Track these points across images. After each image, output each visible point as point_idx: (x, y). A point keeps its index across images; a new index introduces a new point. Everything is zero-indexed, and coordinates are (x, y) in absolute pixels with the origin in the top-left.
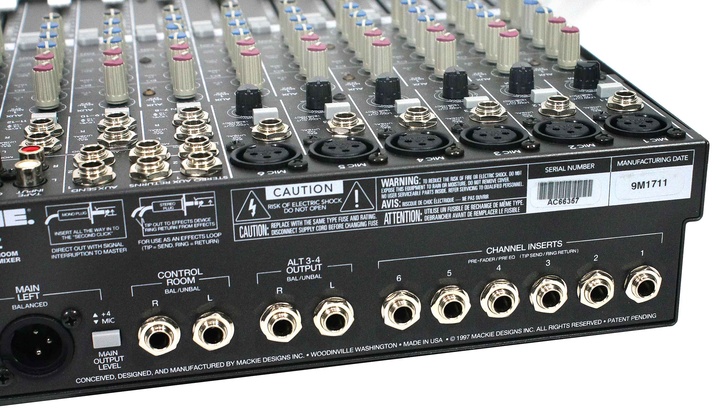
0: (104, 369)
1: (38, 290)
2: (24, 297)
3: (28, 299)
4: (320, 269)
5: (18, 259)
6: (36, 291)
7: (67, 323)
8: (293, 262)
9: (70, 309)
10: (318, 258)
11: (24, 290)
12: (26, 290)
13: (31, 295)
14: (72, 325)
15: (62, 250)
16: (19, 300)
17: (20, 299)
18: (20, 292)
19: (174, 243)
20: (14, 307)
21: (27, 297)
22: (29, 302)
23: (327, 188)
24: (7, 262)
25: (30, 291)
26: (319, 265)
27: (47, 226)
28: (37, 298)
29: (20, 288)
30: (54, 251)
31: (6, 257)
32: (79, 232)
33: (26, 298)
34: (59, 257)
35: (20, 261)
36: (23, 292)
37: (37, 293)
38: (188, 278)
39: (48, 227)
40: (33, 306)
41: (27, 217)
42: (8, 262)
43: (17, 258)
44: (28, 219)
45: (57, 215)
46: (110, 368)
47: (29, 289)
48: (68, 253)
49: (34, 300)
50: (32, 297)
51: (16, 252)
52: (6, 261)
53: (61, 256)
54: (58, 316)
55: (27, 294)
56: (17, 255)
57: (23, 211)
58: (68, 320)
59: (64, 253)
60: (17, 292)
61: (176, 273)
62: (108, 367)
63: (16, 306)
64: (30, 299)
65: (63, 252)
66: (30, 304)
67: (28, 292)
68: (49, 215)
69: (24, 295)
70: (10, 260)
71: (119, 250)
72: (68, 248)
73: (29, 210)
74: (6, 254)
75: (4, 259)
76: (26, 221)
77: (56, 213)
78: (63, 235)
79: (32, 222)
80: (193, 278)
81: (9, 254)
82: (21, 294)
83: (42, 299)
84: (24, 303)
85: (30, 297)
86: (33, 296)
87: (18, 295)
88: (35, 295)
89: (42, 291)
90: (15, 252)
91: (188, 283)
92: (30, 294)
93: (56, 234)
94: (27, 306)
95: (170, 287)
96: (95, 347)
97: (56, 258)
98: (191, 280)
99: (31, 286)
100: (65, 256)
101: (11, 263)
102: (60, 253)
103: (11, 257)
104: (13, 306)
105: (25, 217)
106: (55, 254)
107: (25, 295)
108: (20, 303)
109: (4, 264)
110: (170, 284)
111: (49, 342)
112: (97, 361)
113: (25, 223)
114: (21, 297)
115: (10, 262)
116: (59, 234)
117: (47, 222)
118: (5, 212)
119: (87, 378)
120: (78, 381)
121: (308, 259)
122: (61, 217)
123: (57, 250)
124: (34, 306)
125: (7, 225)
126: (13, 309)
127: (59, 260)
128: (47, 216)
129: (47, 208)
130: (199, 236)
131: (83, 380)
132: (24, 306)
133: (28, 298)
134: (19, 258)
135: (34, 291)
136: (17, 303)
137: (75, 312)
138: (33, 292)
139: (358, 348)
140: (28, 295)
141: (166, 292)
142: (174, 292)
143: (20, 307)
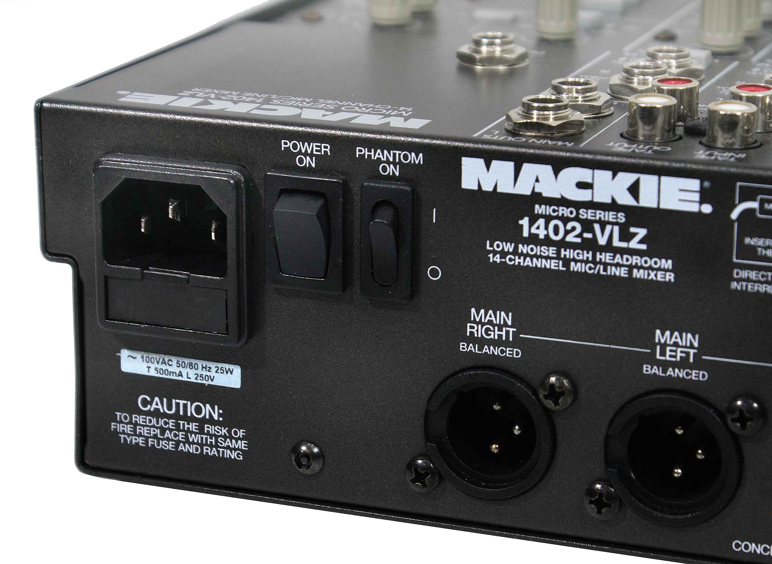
1: (696, 344)
2: (668, 353)
3: (674, 359)
5: (670, 277)
6: (692, 347)
7: (734, 420)
9: (747, 396)
11: (670, 340)
12: (673, 340)
13: (681, 352)
14: (743, 427)
15: (753, 275)
16: (658, 357)
17: (660, 355)
18: (663, 341)
20: (647, 369)
21: (674, 354)
22: (674, 365)
24: (650, 278)
25: (680, 344)
27: (733, 222)
28: (691, 360)
29: (663, 335)
30: (737, 274)
31: (651, 268)
33: (671, 356)
34: (744, 288)
35: (673, 280)
36: (668, 342)
37: (692, 351)
39: (736, 225)
40: (681, 376)
41: (701, 197)
42: (652, 279)
43: (668, 274)
44: (701, 202)
45: (754, 205)
47: (679, 340)
48: (762, 283)
49: (683, 363)
50: (681, 357)
51: (670, 262)
52: (649, 275)
53: (750, 287)
54: (723, 406)
55: (674, 348)
56: (670, 268)
57: (695, 184)
58: (737, 415)
59: (755, 282)
60: (657, 341)
63: (650, 367)
64: (678, 359)
65: (754, 278)
66: (677, 370)
67: (676, 344)
68: (741, 201)
69: (668, 348)
70: (656, 275)
72: (765, 273)
73: (707, 184)
74: (651, 262)
75: (646, 272)
76: (697, 205)
77: (754, 200)
78: (759, 247)
79: (707, 209)
81: (656, 263)
82: (664, 346)
83: (699, 364)
84: (665, 365)
85: (679, 355)
86: (684, 355)
87: (658, 347)
88: (688, 354)
89: (702, 350)
90: (667, 261)
92: (679, 350)
93: (747, 240)
94: (670, 372)
97: (739, 288)
99: (684, 335)
100: (756, 288)
101: (657, 282)
102: (748, 280)
103: (659, 269)
104: (645, 366)
105: (696, 197)
106: (738, 280)
107: (671, 351)
108: (659, 363)
109: (644, 279)
111: (699, 457)
113: (694, 208)
114: (663, 353)
115: (654, 278)
116: (752, 243)
117: (734, 215)
118: (663, 178)
119: (754, 545)
120: (737, 546)
122: (762, 210)
123: (744, 274)
124: (682, 374)
125: (662, 206)
126: (644, 372)
127: (744, 293)
128: (737, 202)
129: (740, 187)
131: (746, 547)
132: (664, 371)
133: (675, 357)
134: (673, 275)
135: (688, 344)
136: (654, 362)
137: (755, 405)
138: (686, 347)
140: (675, 351)
143: (657, 372)
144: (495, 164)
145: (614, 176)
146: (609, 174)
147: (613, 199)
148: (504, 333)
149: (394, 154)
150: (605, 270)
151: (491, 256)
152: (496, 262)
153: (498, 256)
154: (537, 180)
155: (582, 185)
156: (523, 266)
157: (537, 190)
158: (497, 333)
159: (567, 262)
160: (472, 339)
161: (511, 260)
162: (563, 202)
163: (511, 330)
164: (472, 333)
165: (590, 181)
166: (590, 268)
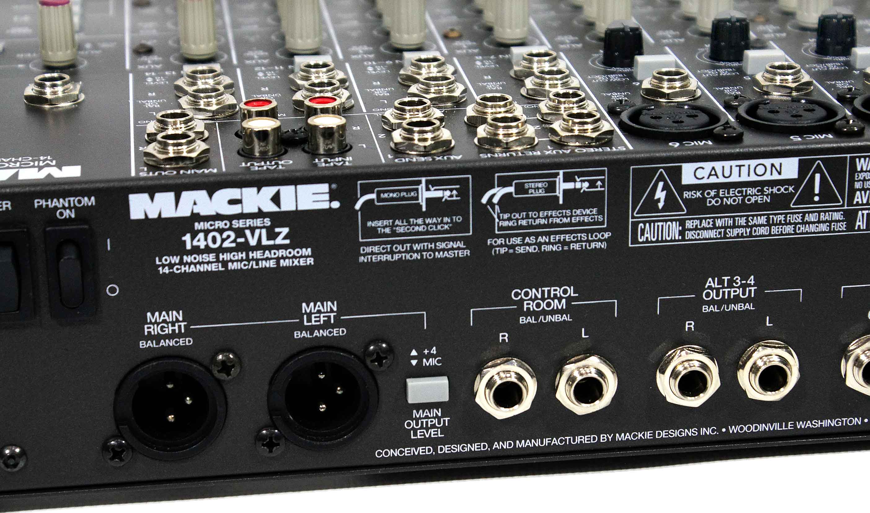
0: (419, 437)
1: (335, 309)
2: (313, 319)
3: (318, 323)
4: (753, 296)
5: (311, 261)
6: (332, 311)
7: (373, 361)
8: (714, 283)
9: (376, 341)
10: (752, 277)
11: (314, 309)
12: (317, 308)
13: (324, 317)
14: (381, 365)
15: (376, 249)
16: (306, 323)
17: (307, 322)
18: (308, 311)
19: (540, 245)
20: (297, 335)
21: (318, 319)
22: (318, 328)
23: (774, 168)
24: (294, 265)
25: (323, 311)
26: (753, 289)
27: (357, 211)
28: (332, 321)
29: (308, 306)
30: (364, 250)
31: (294, 257)
32: (403, 222)
33: (315, 321)
34: (369, 260)
35: (313, 263)
36: (313, 311)
37: (332, 315)
38: (556, 301)
39: (359, 213)
40: (325, 335)
41: (330, 197)
42: (296, 265)
43: (308, 259)
44: (331, 201)
45: (373, 196)
46: (427, 436)
47: (321, 308)
48: (383, 254)
49: (327, 325)
50: (324, 320)
51: (309, 250)
52: (293, 262)
53: (374, 259)
54: (359, 352)
55: (318, 315)
56: (310, 254)
57: (325, 187)
58: (375, 357)
59: (378, 254)
60: (304, 312)
61: (538, 292)
62: (424, 435)
63: (299, 332)
64: (322, 322)
65: (377, 251)
66: (321, 331)
67: (319, 312)
68: (361, 196)
69: (313, 316)
70: (299, 262)
71: (458, 253)
72: (385, 246)
73: (334, 186)
74: (294, 253)
75: (291, 260)
76: (328, 203)
77: (373, 193)
78: (379, 227)
79: (336, 205)
80: (564, 301)
81: (298, 252)
82: (309, 315)
83: (338, 323)
84: (311, 329)
85: (322, 319)
86: (326, 319)
87: (305, 316)
88: (329, 317)
89: (340, 312)
90: (307, 250)
91: (555, 308)
92: (322, 315)
93: (369, 224)
94: (316, 333)
95: (529, 313)
96: (411, 401)
97: (366, 261)
98: (560, 304)
99: (325, 303)
100: (379, 259)
101: (300, 266)
102: (372, 253)
103: (301, 257)
104: (295, 332)
105: (327, 197)
106: (364, 255)
107: (315, 317)
108: (307, 328)
109: (289, 266)
110: (528, 309)
111: (340, 393)
112: (409, 425)
113: (326, 205)
114: (309, 320)
115: (298, 264)
116: (373, 225)
117: (358, 206)
118: (299, 187)
119: (392, 450)
120: (379, 454)
121: (737, 279)
122: (379, 199)
123: (368, 249)
124: (326, 333)
125: (300, 208)
126: (295, 337)
127: (370, 264)
128: (359, 196)
129: (360, 184)
130: (577, 237)
131: (386, 453)
132: (312, 334)
133: (319, 321)
134: (312, 259)
135: (329, 310)
136: (301, 327)
137: (384, 345)
138: (327, 312)
139: (801, 422)
140: (319, 317)
141: (521, 320)
142: (534, 322)
143: (305, 335)
144: (158, 196)
145: (259, 191)
146: (255, 189)
147: (259, 209)
148: (176, 328)
149: (69, 201)
150: (257, 264)
151: (160, 269)
152: (165, 273)
153: (167, 268)
154: (195, 204)
155: (232, 202)
156: (189, 273)
157: (195, 211)
158: (171, 328)
159: (225, 263)
160: (150, 337)
161: (178, 269)
162: (218, 217)
163: (183, 324)
164: (149, 333)
165: (239, 198)
166: (245, 265)
